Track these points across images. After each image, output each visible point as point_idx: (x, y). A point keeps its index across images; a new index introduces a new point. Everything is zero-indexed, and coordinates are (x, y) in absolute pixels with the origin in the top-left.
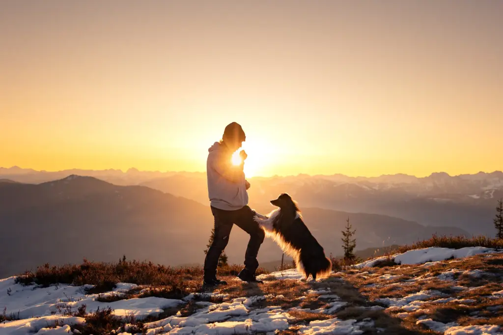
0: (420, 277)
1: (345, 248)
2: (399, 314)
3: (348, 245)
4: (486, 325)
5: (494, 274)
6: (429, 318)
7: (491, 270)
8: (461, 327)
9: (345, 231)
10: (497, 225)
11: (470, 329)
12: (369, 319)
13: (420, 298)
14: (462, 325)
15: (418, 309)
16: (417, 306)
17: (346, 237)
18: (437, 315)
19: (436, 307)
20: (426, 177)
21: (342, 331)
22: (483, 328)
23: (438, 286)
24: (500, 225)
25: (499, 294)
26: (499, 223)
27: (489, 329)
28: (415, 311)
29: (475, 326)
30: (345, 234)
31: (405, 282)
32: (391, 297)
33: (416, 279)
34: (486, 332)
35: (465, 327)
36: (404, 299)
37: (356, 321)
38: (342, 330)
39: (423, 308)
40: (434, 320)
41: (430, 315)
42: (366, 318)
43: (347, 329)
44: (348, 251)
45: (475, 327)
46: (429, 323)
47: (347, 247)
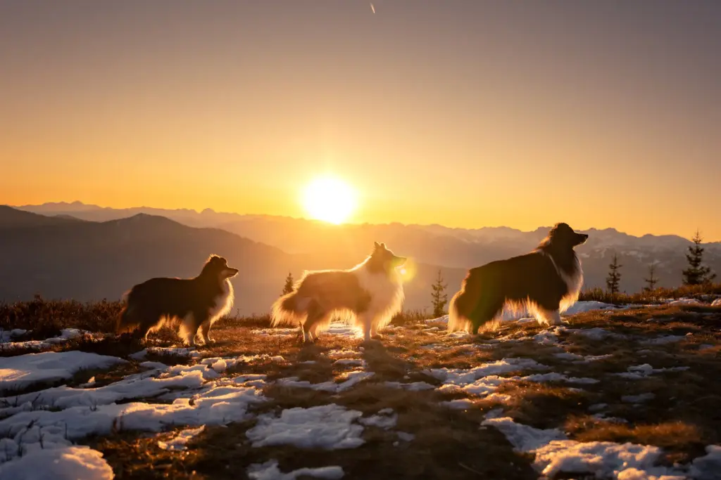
0: (507, 337)
1: (435, 304)
2: (454, 401)
3: (438, 301)
4: (629, 445)
5: (625, 337)
6: (505, 417)
7: (620, 329)
8: (572, 442)
9: (436, 284)
10: (609, 284)
11: (593, 452)
12: (389, 410)
13: (499, 372)
14: (574, 436)
15: (491, 392)
16: (492, 387)
17: (436, 292)
18: (524, 410)
19: (523, 391)
20: (532, 232)
21: (324, 437)
22: (622, 451)
23: (533, 352)
24: (613, 284)
25: (639, 371)
26: (611, 282)
27: (639, 457)
28: (486, 396)
29: (604, 443)
30: (435, 288)
31: (482, 343)
32: (450, 367)
33: (500, 339)
34: (632, 464)
35: (581, 445)
36: (472, 371)
37: (360, 414)
38: (326, 433)
39: (500, 392)
40: (516, 420)
41: (510, 408)
42: (384, 408)
43: (337, 433)
44: (438, 308)
45: (605, 447)
46: (505, 425)
47: (436, 302)
